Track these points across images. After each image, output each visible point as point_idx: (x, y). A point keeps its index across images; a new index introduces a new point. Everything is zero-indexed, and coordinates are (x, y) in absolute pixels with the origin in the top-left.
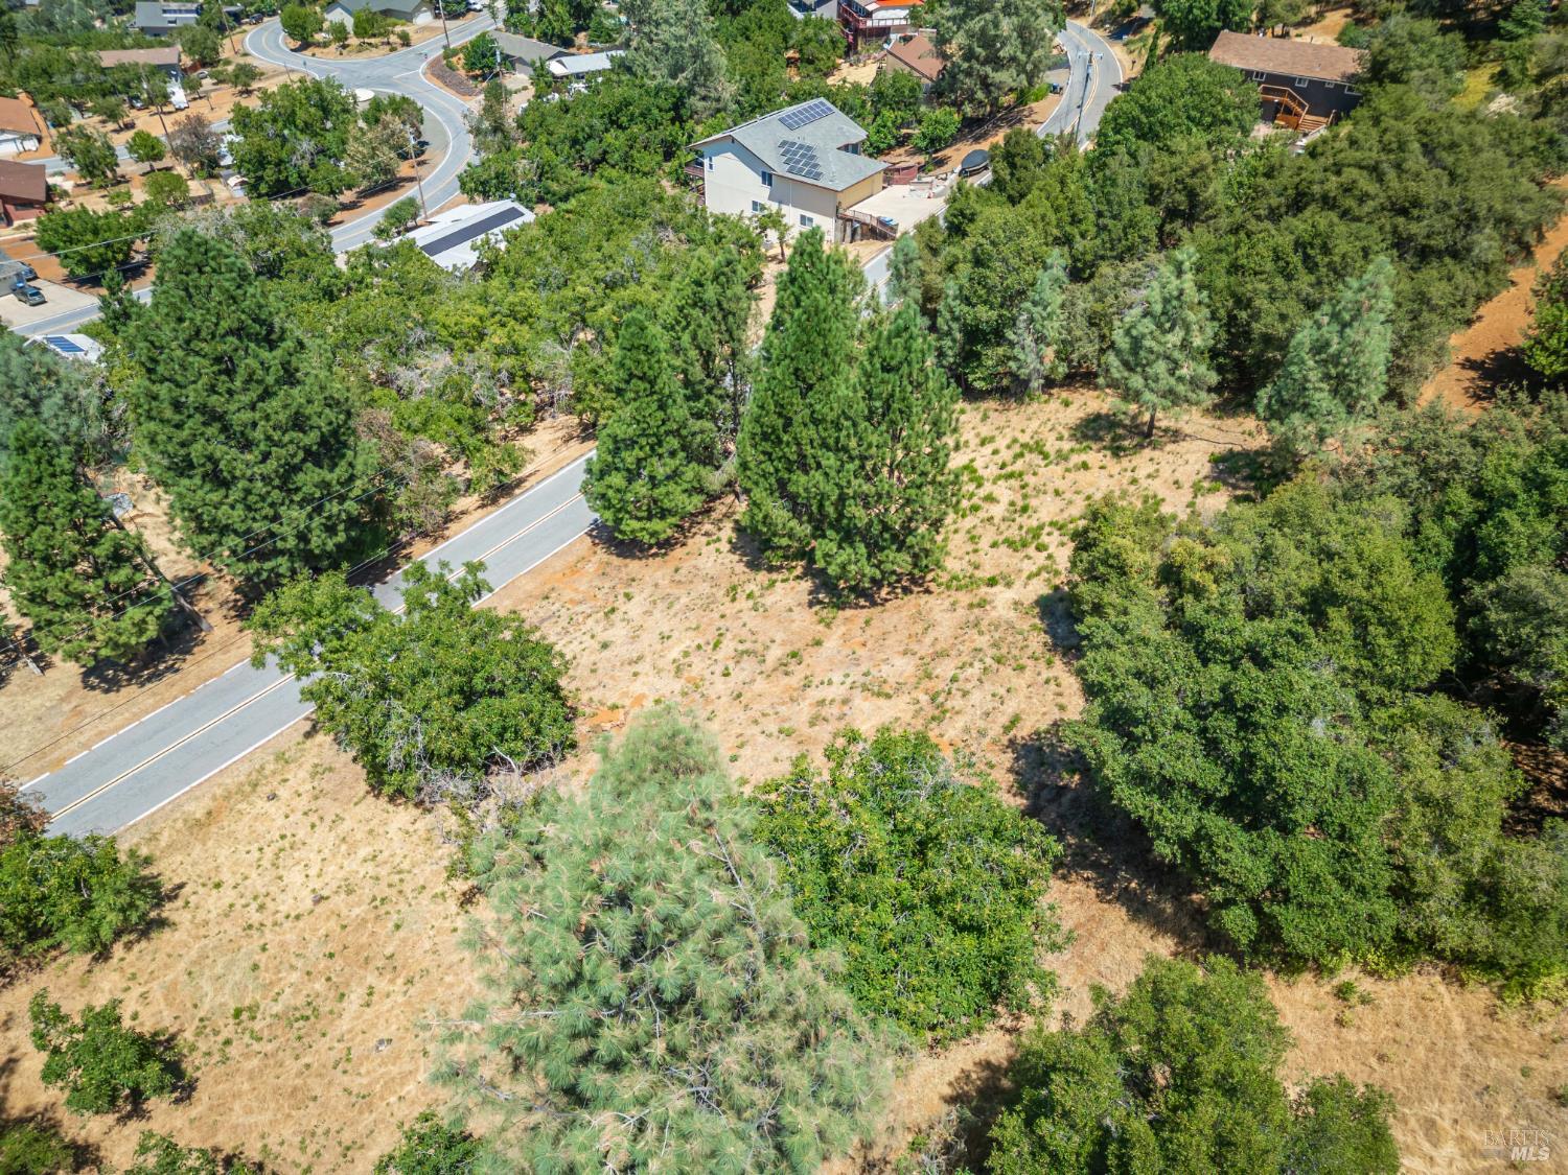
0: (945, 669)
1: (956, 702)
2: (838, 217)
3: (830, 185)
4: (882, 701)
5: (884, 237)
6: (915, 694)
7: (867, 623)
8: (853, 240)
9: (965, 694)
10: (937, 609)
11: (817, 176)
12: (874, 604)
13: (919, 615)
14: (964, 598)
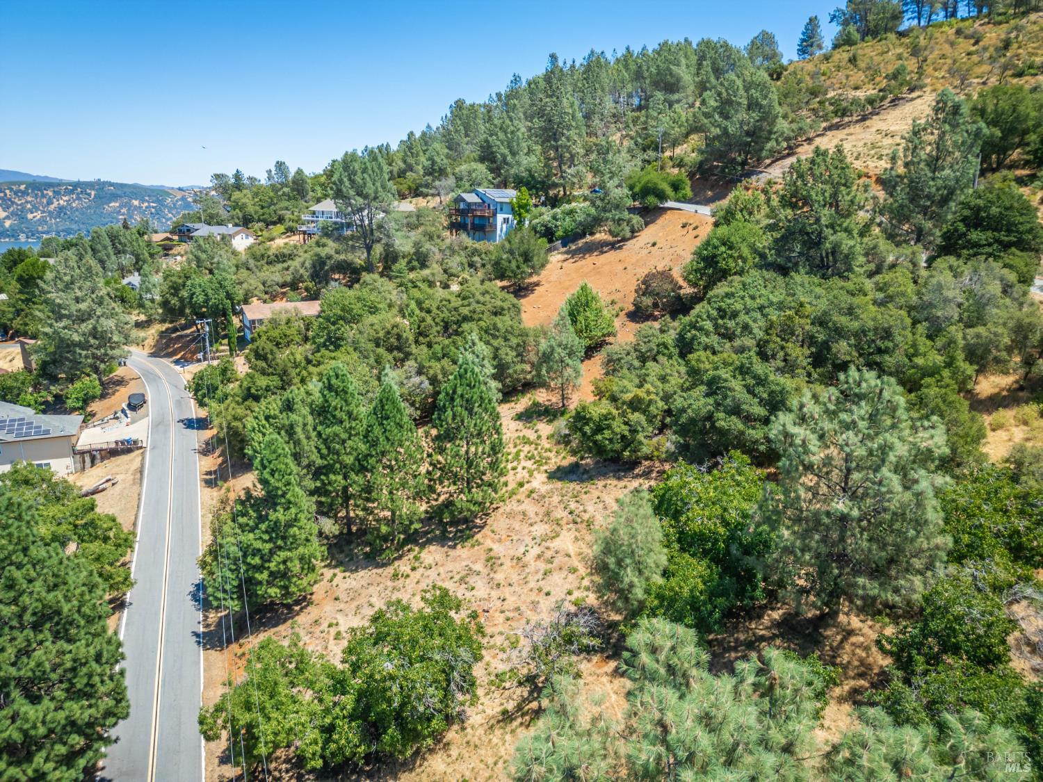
0: (560, 513)
1: (586, 516)
2: (75, 453)
3: (63, 434)
4: (558, 539)
5: (129, 451)
6: (565, 528)
7: (493, 532)
8: (93, 463)
9: (585, 511)
10: (514, 508)
11: (47, 432)
12: (482, 527)
13: (510, 515)
14: (521, 496)
